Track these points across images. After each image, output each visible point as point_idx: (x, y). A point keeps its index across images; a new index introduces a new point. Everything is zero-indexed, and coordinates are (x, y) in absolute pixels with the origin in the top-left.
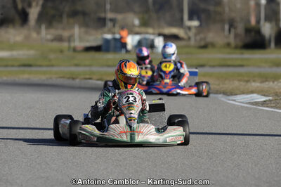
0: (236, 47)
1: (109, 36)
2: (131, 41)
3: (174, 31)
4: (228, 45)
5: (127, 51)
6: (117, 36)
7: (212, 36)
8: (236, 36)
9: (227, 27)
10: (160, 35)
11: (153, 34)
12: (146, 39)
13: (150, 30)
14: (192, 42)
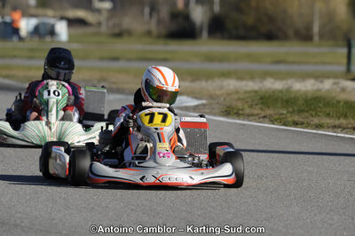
0: (159, 36)
2: (26, 25)
3: (81, 14)
4: (149, 33)
5: (21, 39)
6: (8, 19)
7: (128, 21)
8: (159, 22)
9: (147, 10)
10: (62, 18)
11: (54, 17)
12: (44, 24)
13: (50, 12)
14: (104, 29)
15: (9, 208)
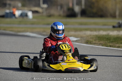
1: (8, 11)
2: (17, 13)
3: (36, 9)
4: (60, 16)
6: (11, 11)
10: (30, 10)
13: (26, 8)
15: (12, 76)
